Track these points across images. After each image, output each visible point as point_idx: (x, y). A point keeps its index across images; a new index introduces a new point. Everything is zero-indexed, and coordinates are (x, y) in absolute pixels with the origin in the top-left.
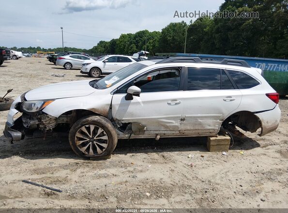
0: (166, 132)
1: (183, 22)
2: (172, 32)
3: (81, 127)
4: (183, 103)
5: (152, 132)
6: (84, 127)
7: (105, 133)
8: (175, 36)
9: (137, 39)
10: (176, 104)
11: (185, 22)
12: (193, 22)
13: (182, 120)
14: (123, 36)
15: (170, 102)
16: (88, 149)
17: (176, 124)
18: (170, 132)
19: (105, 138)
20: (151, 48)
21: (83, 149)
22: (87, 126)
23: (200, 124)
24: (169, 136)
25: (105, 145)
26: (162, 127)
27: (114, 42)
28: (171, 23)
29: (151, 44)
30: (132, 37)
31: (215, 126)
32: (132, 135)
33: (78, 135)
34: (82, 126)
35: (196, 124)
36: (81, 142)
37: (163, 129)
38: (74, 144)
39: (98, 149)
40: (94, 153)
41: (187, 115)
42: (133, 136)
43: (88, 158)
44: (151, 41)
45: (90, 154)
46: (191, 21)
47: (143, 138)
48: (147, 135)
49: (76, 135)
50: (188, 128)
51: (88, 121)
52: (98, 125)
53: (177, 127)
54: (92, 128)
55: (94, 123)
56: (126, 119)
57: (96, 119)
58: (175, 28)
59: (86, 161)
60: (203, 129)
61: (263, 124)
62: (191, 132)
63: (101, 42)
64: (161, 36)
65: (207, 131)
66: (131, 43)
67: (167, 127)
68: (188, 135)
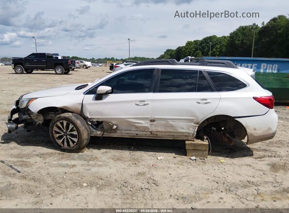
0: (137, 132)
1: (254, 24)
2: (241, 35)
3: (56, 122)
4: (151, 104)
5: (123, 131)
6: (59, 122)
7: (75, 129)
8: (244, 39)
9: (203, 45)
10: (144, 105)
11: (256, 24)
12: (265, 24)
13: (151, 121)
14: (189, 43)
15: (138, 103)
16: (63, 142)
17: (146, 125)
18: (141, 133)
19: (75, 133)
20: (218, 53)
21: (60, 142)
22: (61, 121)
23: (172, 126)
24: (141, 136)
25: (75, 140)
26: (133, 127)
27: (179, 50)
28: (240, 27)
29: (218, 50)
30: (199, 43)
31: (188, 129)
32: (105, 133)
33: (55, 129)
34: (58, 121)
35: (167, 126)
36: (58, 135)
37: (133, 129)
38: (53, 137)
39: (71, 143)
40: (68, 146)
41: (156, 117)
42: (106, 135)
43: (64, 150)
44: (218, 46)
45: (65, 146)
46: (263, 23)
47: (115, 136)
48: (119, 134)
49: (54, 129)
50: (160, 129)
51: (61, 117)
52: (69, 121)
53: (147, 128)
54: (65, 123)
55: (66, 119)
56: (96, 117)
57: (67, 116)
58: (245, 31)
59: (62, 152)
60: (175, 131)
61: (248, 131)
62: (163, 134)
63: (168, 51)
64: (229, 41)
65: (181, 134)
66: (197, 49)
67: (137, 127)
68: (161, 137)
